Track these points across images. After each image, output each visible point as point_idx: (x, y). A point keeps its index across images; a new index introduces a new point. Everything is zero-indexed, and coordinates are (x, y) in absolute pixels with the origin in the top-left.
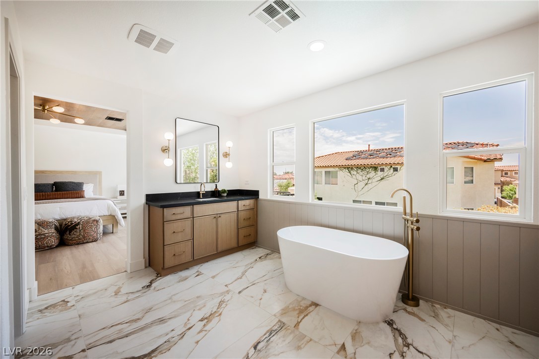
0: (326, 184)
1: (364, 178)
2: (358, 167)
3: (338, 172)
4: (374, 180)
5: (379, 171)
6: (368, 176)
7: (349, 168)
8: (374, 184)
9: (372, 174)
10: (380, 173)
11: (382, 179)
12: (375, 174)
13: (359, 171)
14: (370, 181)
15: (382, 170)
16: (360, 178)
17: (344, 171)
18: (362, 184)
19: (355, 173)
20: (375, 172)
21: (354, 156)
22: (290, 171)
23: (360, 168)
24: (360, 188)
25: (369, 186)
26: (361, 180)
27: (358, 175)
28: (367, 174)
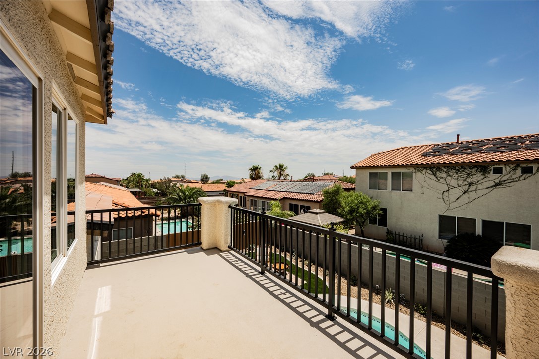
0: (392, 190)
1: (460, 183)
2: (450, 166)
3: (414, 174)
4: (480, 187)
5: (492, 172)
6: (469, 180)
7: (434, 168)
8: (480, 193)
9: (477, 177)
10: (493, 177)
11: (497, 185)
12: (483, 177)
13: (452, 172)
14: (472, 188)
15: (498, 171)
16: (453, 183)
17: (424, 172)
18: (457, 192)
19: (444, 175)
20: (484, 174)
21: (435, 151)
22: (330, 172)
23: (454, 168)
24: (452, 198)
25: (472, 195)
26: (456, 186)
27: (450, 178)
28: (467, 177)
